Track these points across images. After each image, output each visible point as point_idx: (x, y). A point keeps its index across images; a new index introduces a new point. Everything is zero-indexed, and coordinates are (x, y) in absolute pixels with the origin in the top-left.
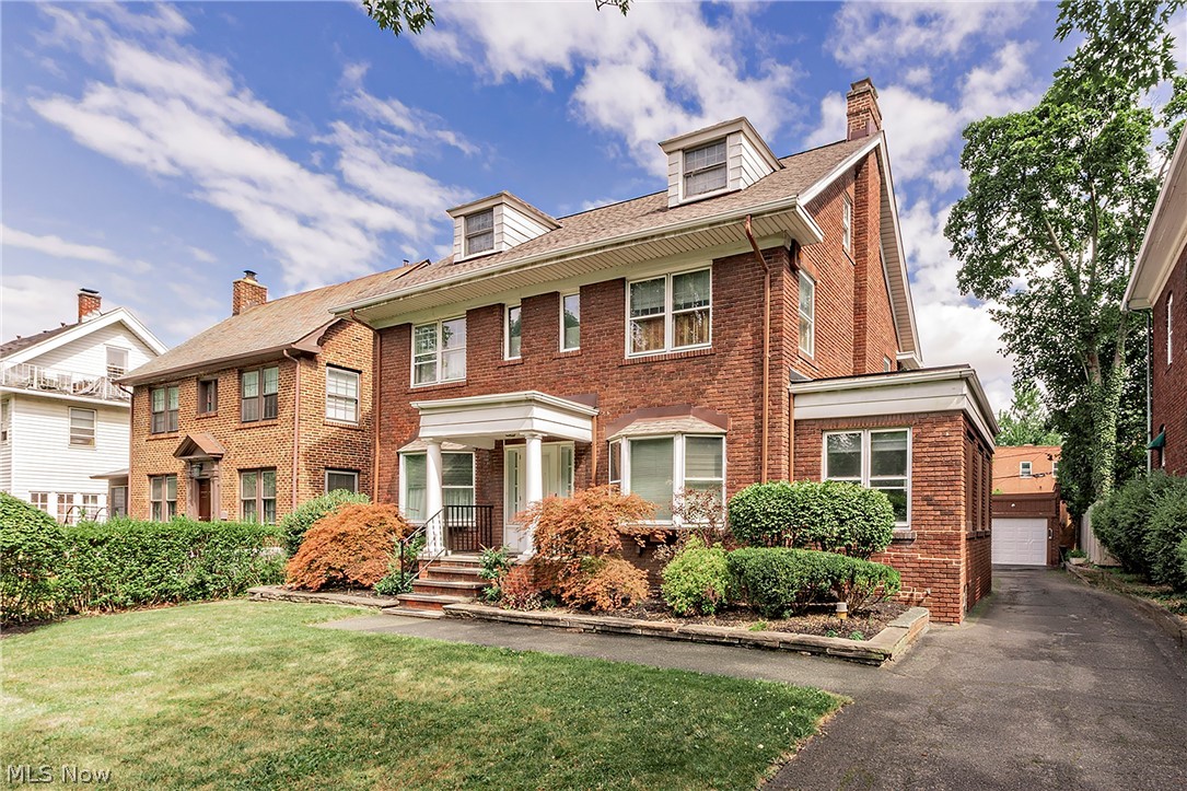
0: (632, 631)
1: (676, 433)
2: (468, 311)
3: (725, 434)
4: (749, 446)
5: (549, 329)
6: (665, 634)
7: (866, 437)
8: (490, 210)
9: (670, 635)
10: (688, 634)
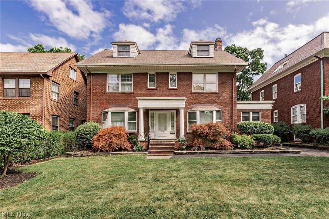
0: (242, 153)
1: (214, 110)
2: (133, 73)
3: (222, 111)
4: (228, 114)
5: (166, 82)
6: (251, 152)
7: (251, 113)
8: (130, 45)
10: (257, 152)
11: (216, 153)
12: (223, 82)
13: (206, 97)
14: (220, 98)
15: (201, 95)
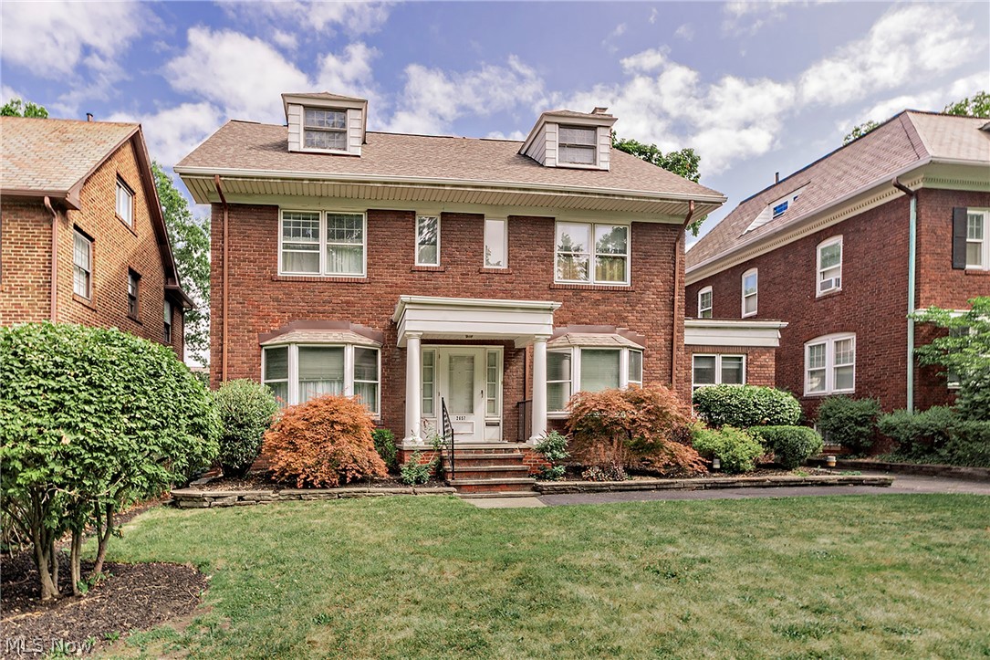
0: (736, 485)
1: (623, 347)
2: (368, 210)
3: (643, 350)
4: (661, 359)
5: (474, 246)
6: (761, 484)
7: (718, 359)
8: (344, 110)
9: (765, 484)
10: (778, 482)
11: (665, 486)
12: (647, 255)
13: (597, 303)
14: (637, 308)
15: (583, 294)
